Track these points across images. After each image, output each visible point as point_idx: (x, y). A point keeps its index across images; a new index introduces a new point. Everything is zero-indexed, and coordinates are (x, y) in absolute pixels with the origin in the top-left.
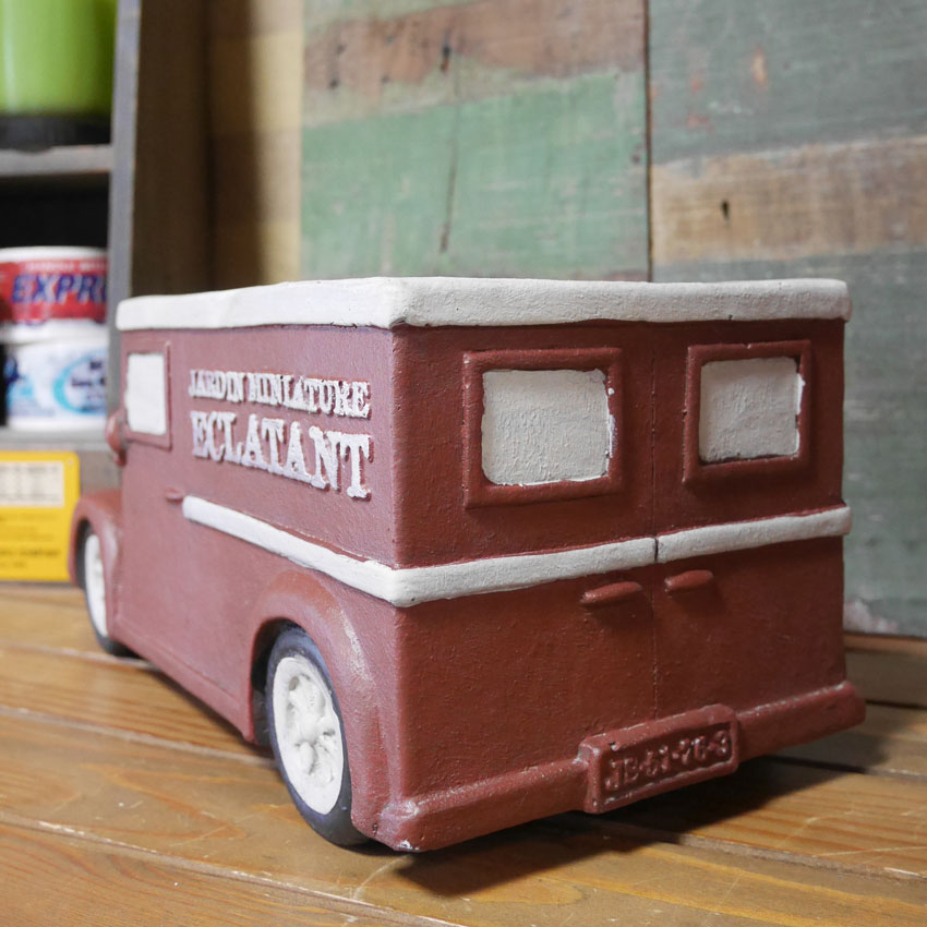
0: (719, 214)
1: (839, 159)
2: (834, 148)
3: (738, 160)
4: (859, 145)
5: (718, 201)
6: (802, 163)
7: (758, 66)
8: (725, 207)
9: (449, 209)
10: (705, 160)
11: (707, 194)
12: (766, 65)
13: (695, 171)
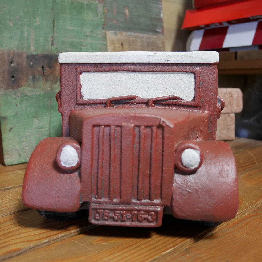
0: (121, 46)
1: (142, 38)
2: (141, 35)
3: (124, 33)
4: (145, 35)
5: (121, 43)
6: (136, 37)
7: (127, 11)
8: (122, 44)
9: (54, 32)
10: (118, 32)
11: (119, 40)
12: (129, 11)
13: (116, 34)
